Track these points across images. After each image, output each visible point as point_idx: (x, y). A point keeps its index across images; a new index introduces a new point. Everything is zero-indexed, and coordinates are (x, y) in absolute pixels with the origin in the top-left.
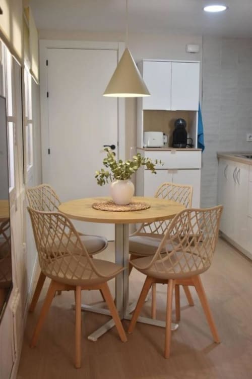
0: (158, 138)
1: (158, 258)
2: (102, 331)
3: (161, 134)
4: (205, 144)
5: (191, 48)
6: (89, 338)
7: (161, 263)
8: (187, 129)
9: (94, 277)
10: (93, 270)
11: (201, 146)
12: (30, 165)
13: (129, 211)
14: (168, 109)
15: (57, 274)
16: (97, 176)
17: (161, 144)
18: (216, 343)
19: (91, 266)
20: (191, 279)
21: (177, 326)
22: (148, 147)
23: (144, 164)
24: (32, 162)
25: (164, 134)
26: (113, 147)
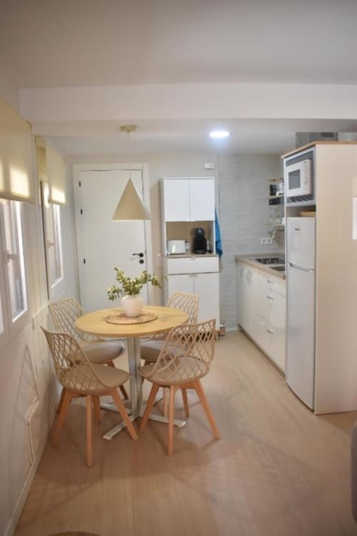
0: (178, 246)
1: (159, 368)
2: (118, 429)
3: (183, 242)
4: (223, 249)
5: (207, 166)
6: (105, 437)
7: (161, 372)
8: (206, 236)
9: (100, 387)
10: (99, 381)
11: (219, 252)
12: (58, 276)
13: (136, 324)
14: (188, 220)
15: (75, 385)
16: (109, 292)
17: (184, 251)
18: (216, 439)
19: (96, 377)
20: (193, 384)
21: (184, 423)
22: (171, 254)
23: (149, 280)
25: (186, 242)
26: (141, 255)
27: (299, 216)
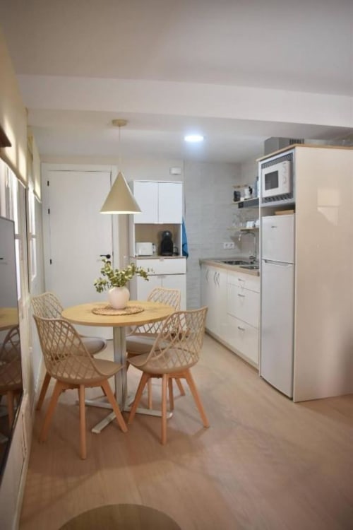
0: (148, 248)
1: (153, 356)
2: (105, 423)
3: (150, 244)
4: (189, 252)
5: (174, 171)
6: (94, 430)
7: (155, 361)
8: (173, 239)
9: (96, 376)
10: (95, 370)
11: (185, 254)
12: (34, 274)
13: (125, 314)
14: (156, 223)
15: (62, 374)
16: (95, 285)
17: (151, 253)
18: (206, 427)
19: (93, 365)
20: (183, 373)
21: (171, 414)
22: (140, 256)
23: (137, 272)
24: (36, 273)
25: (153, 244)
26: (108, 257)
27: (274, 214)
